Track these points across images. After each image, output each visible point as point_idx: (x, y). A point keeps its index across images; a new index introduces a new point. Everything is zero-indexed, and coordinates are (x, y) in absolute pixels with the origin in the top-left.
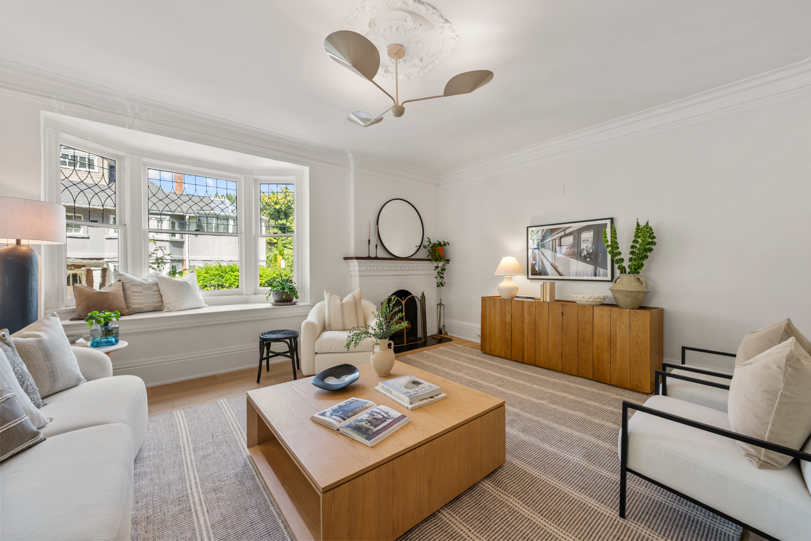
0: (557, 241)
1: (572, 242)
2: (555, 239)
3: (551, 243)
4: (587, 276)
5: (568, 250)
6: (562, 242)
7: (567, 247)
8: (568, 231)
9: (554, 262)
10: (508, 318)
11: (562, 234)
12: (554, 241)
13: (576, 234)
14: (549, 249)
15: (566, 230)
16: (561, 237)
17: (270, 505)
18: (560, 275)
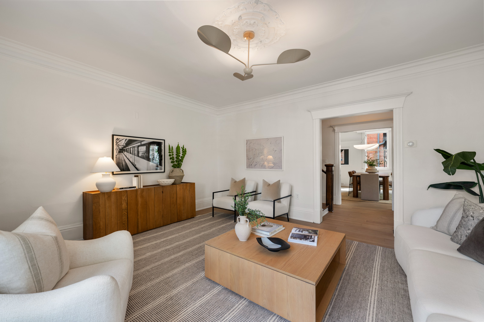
0: (136, 148)
1: (145, 150)
2: (135, 147)
3: (132, 149)
4: (153, 170)
5: (143, 154)
6: (139, 149)
7: (142, 152)
8: (143, 143)
9: (134, 162)
10: (124, 205)
11: (139, 144)
12: (134, 148)
13: (147, 146)
14: (131, 153)
15: (142, 142)
16: (138, 146)
17: (336, 296)
18: (137, 169)
